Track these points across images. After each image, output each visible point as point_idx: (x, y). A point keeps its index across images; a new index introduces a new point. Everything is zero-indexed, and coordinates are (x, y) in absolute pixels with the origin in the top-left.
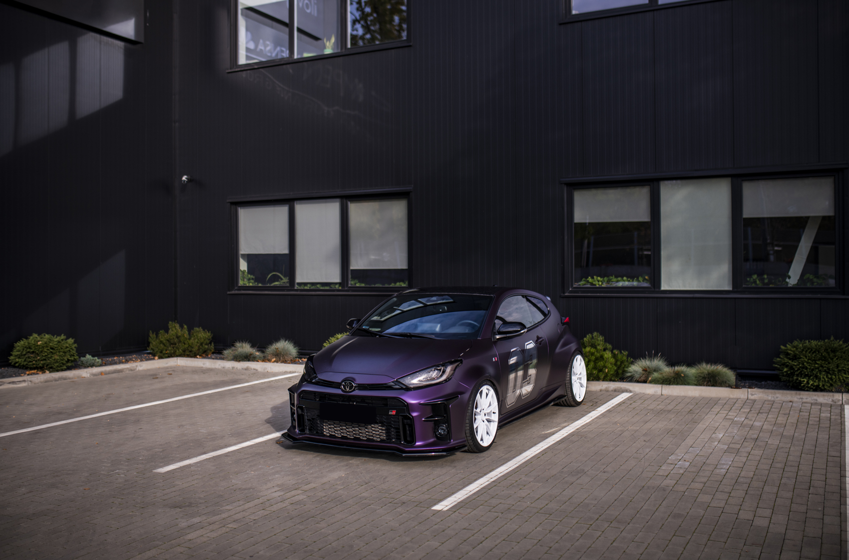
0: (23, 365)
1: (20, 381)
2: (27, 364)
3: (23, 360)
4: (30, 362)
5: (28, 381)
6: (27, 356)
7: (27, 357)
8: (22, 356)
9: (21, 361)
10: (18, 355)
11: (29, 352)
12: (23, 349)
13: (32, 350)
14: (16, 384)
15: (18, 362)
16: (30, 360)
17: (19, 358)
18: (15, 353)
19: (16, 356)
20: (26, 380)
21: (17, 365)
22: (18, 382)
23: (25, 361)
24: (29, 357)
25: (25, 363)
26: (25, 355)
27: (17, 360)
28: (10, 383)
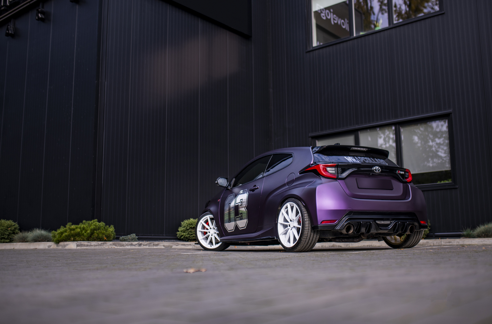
0: (186, 237)
1: (188, 245)
2: (189, 237)
3: (187, 233)
4: (192, 235)
5: (192, 245)
6: (189, 230)
7: (189, 232)
8: (186, 230)
9: (186, 234)
10: (183, 230)
11: (191, 228)
12: (188, 226)
13: (193, 226)
14: (186, 246)
15: (184, 235)
16: (192, 233)
17: (184, 232)
18: (180, 229)
19: (181, 231)
20: (192, 244)
21: (182, 237)
22: (187, 245)
23: (188, 234)
24: (191, 232)
25: (188, 236)
26: (188, 229)
27: (183, 234)
28: (182, 245)
